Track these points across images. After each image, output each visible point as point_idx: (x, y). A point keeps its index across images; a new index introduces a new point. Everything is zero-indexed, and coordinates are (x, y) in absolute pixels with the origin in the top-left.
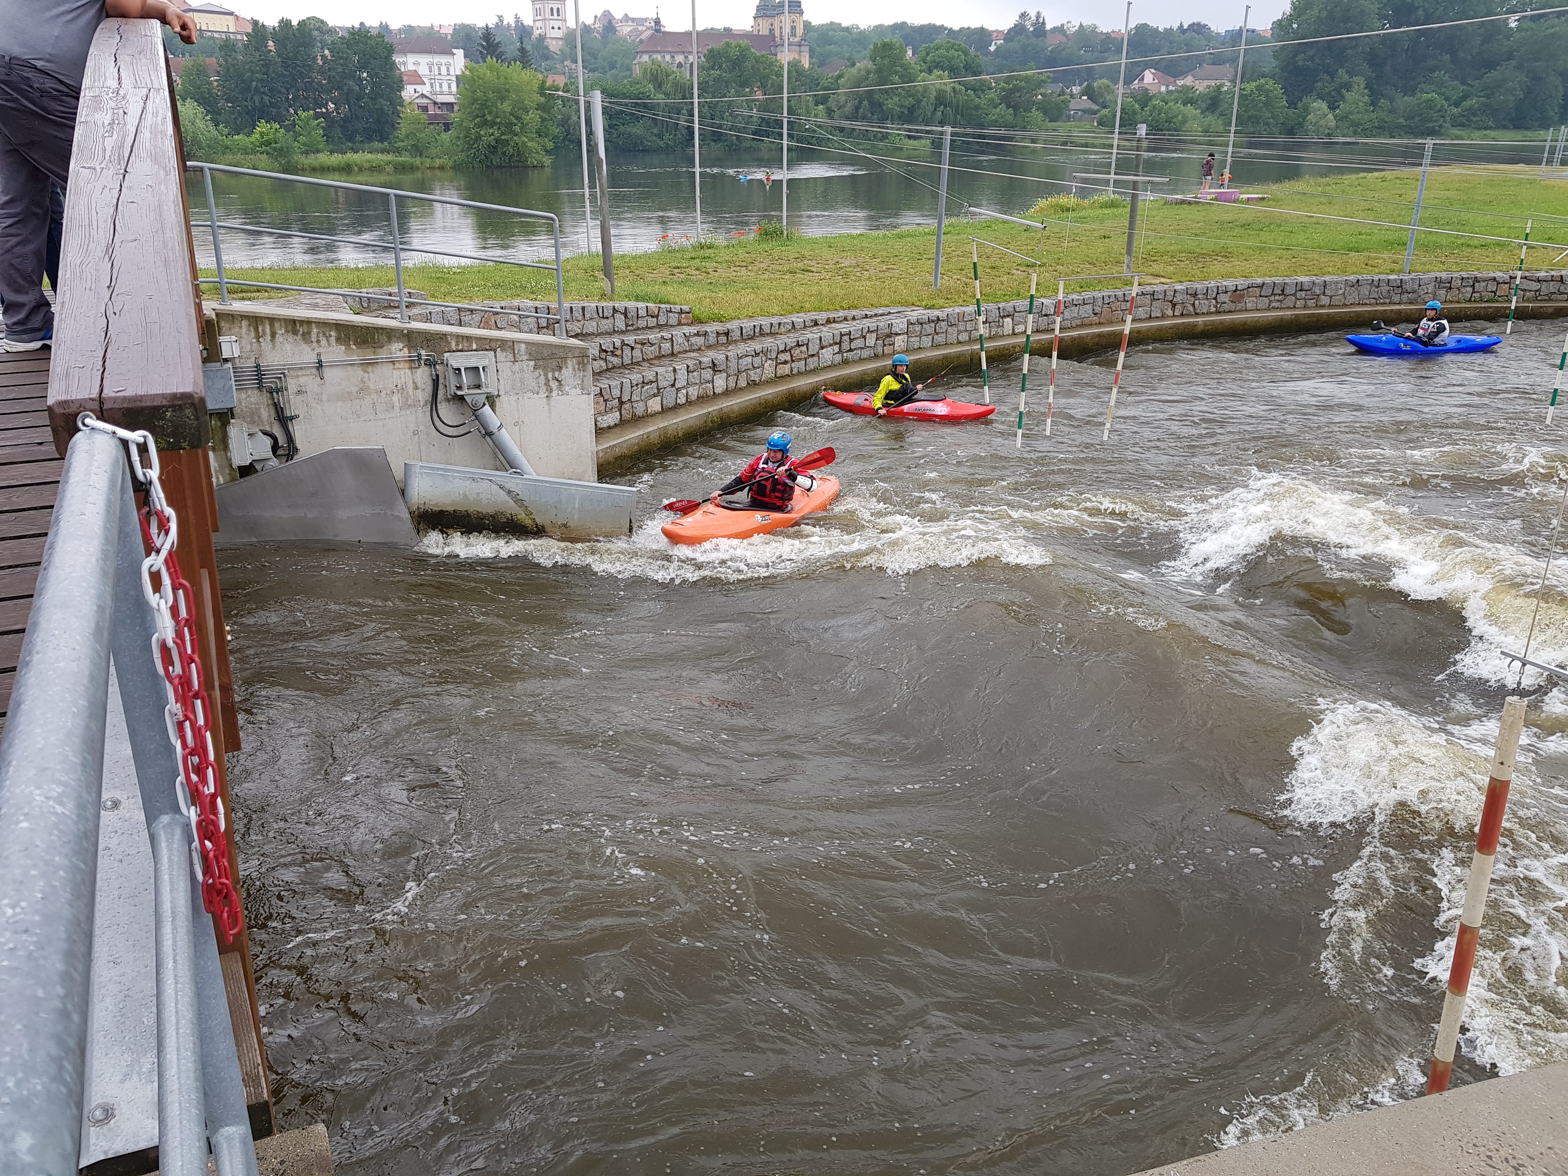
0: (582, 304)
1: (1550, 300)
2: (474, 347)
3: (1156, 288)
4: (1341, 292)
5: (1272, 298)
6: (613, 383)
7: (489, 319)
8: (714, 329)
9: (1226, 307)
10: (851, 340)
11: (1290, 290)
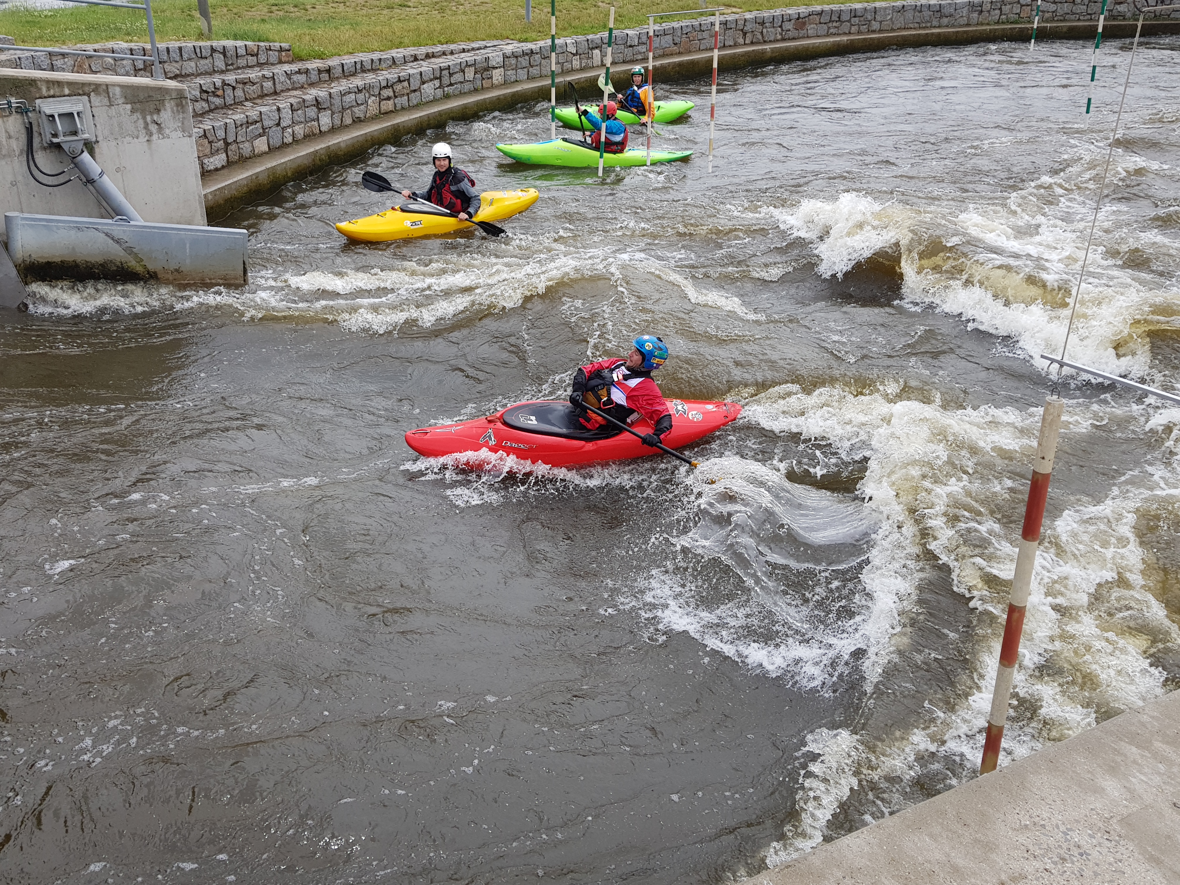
0: (178, 44)
1: (1064, 20)
2: (67, 92)
3: (729, 18)
4: (889, 17)
5: (831, 25)
6: (214, 124)
7: (84, 62)
8: (314, 66)
9: (790, 34)
10: (451, 75)
11: (845, 17)
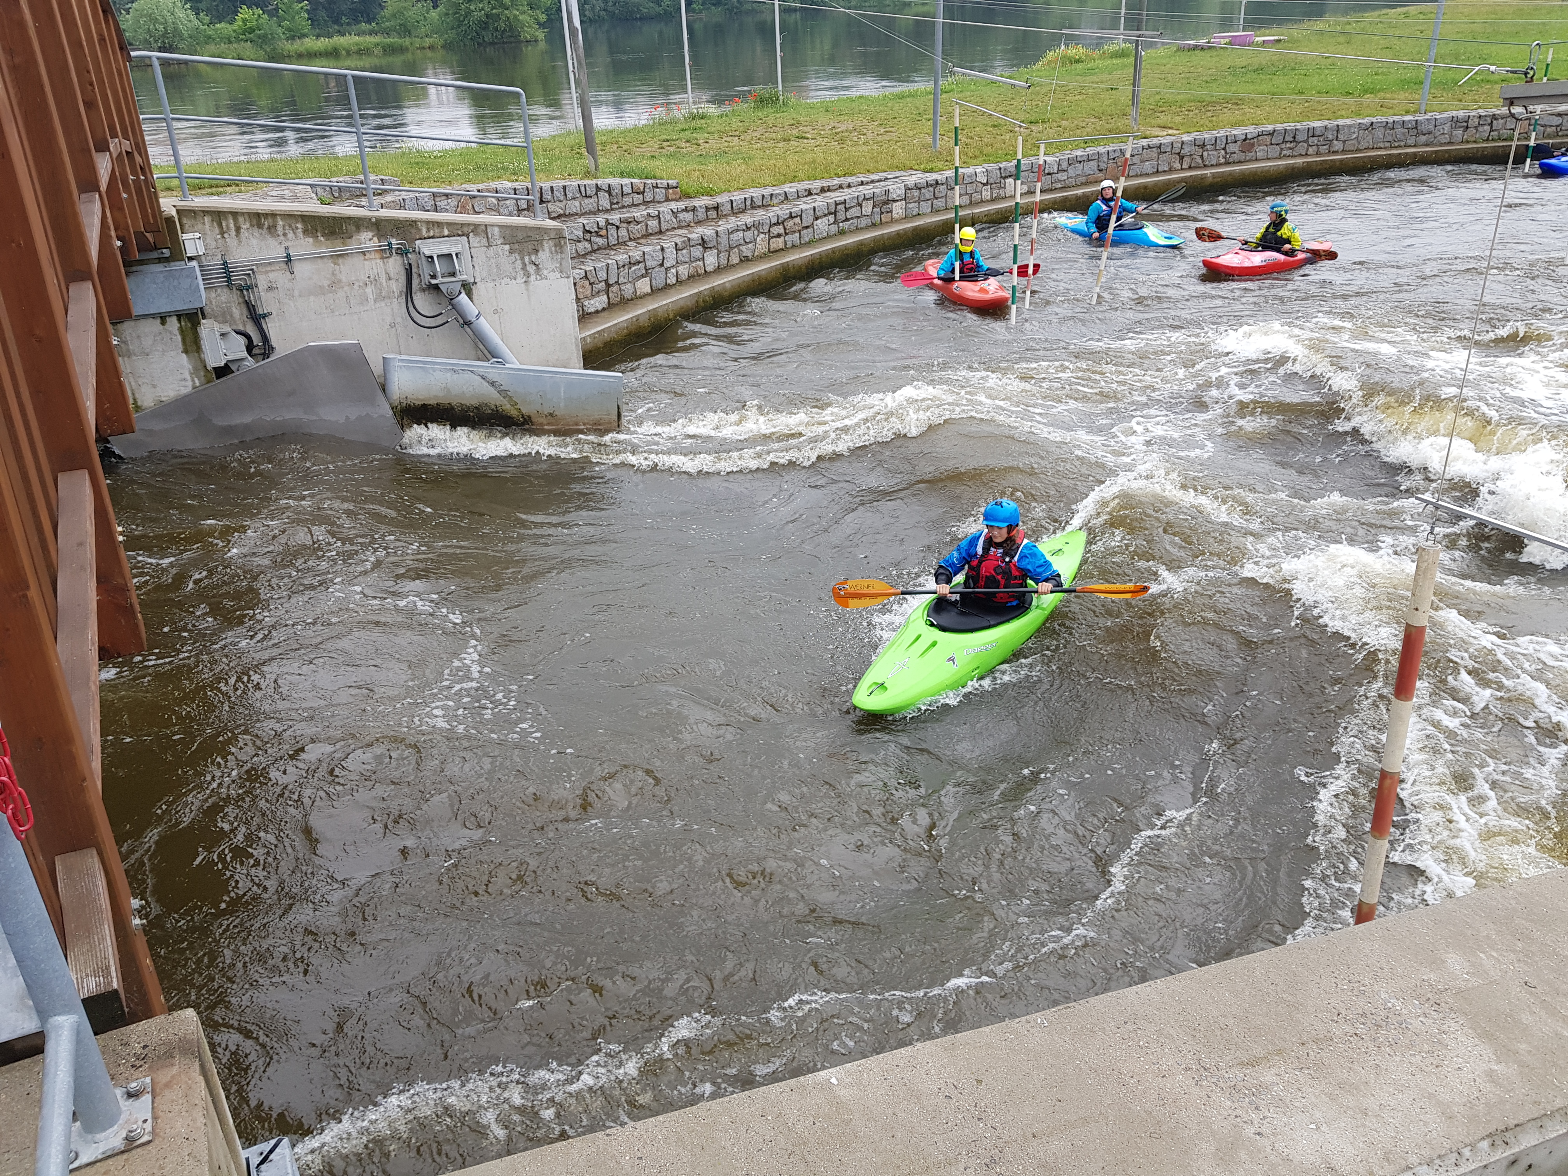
0: (563, 183)
2: (446, 232)
3: (1163, 140)
5: (1283, 146)
6: (596, 265)
7: (467, 202)
9: (1234, 158)
11: (1301, 137)
